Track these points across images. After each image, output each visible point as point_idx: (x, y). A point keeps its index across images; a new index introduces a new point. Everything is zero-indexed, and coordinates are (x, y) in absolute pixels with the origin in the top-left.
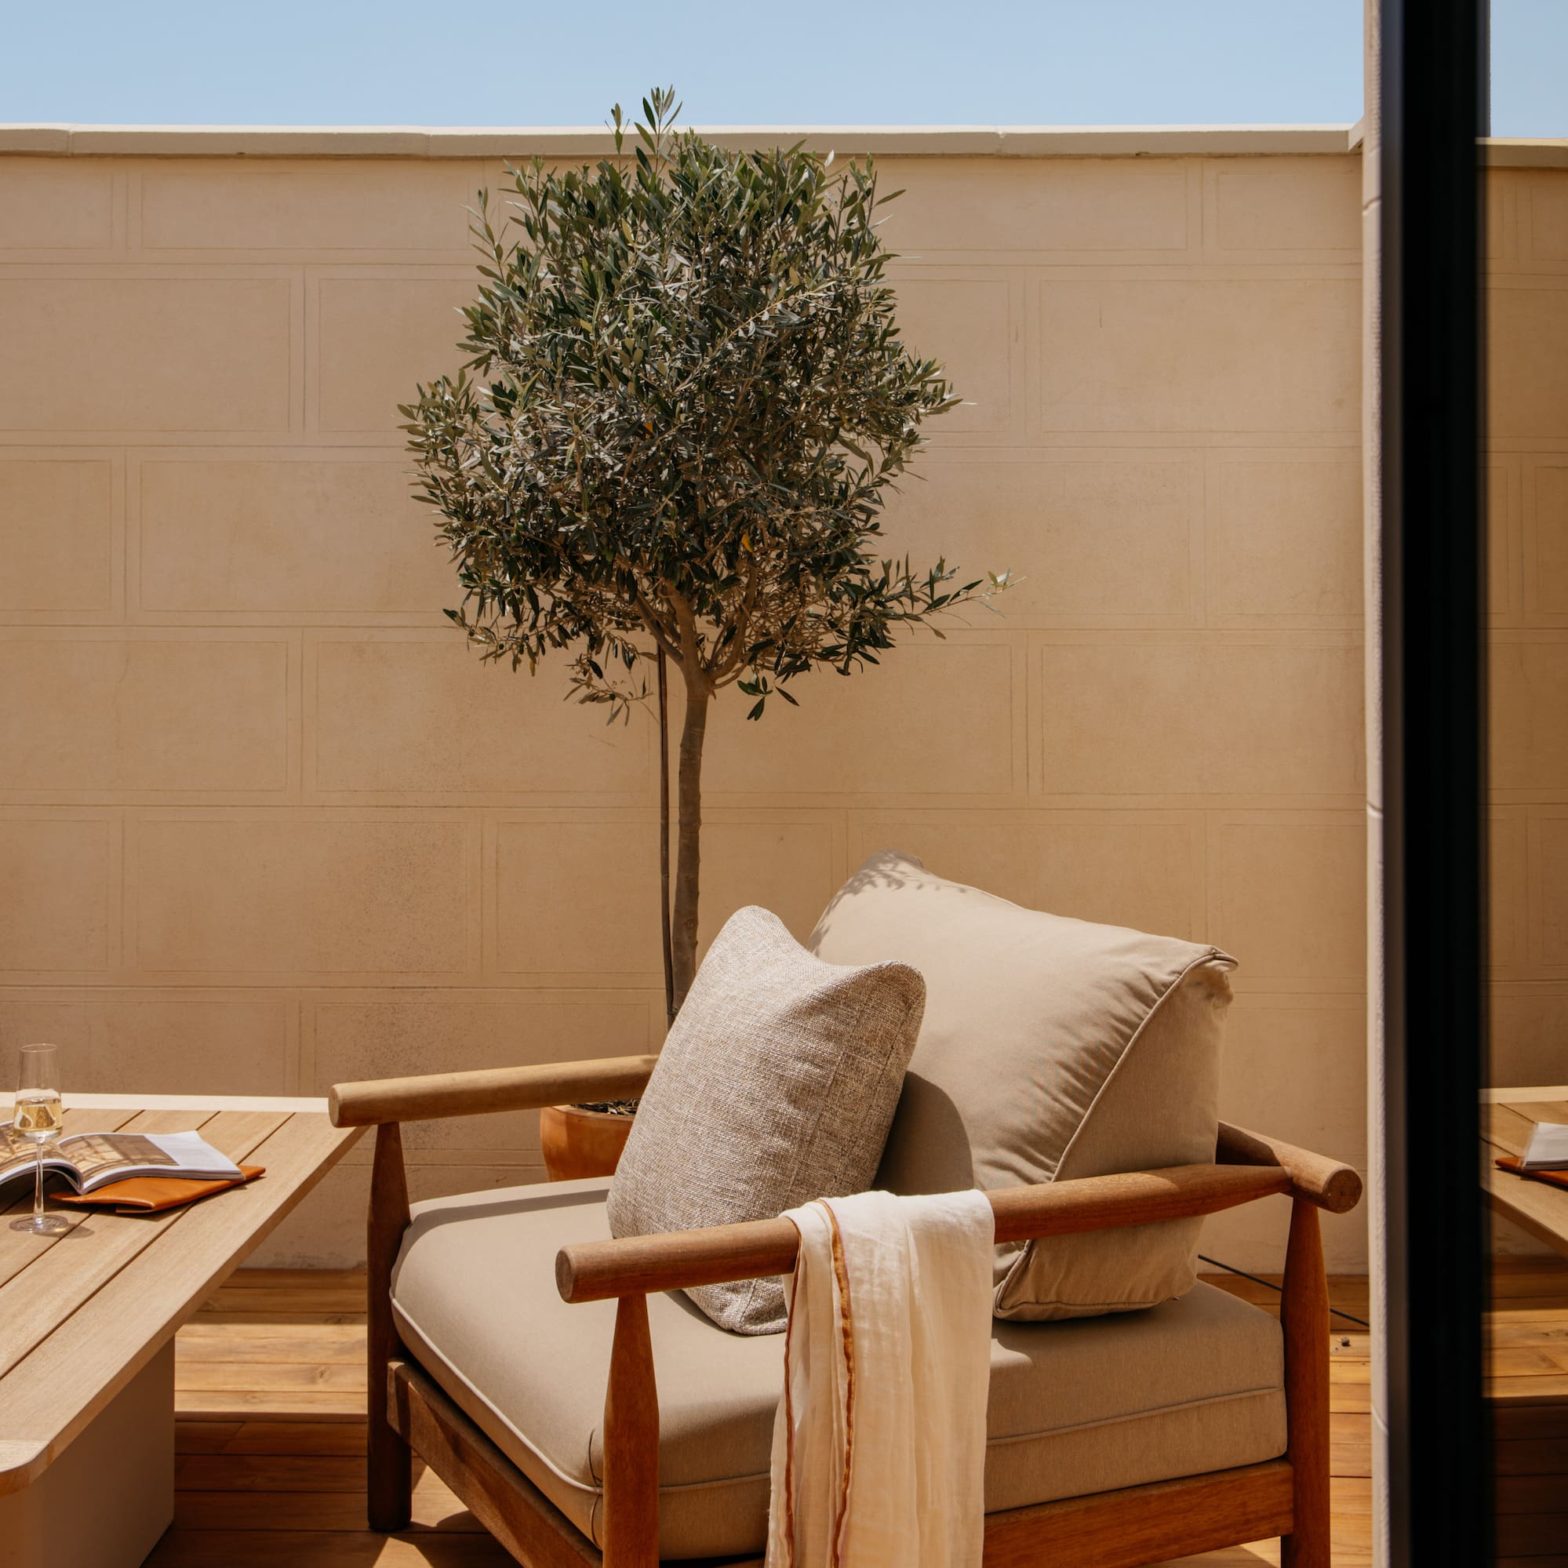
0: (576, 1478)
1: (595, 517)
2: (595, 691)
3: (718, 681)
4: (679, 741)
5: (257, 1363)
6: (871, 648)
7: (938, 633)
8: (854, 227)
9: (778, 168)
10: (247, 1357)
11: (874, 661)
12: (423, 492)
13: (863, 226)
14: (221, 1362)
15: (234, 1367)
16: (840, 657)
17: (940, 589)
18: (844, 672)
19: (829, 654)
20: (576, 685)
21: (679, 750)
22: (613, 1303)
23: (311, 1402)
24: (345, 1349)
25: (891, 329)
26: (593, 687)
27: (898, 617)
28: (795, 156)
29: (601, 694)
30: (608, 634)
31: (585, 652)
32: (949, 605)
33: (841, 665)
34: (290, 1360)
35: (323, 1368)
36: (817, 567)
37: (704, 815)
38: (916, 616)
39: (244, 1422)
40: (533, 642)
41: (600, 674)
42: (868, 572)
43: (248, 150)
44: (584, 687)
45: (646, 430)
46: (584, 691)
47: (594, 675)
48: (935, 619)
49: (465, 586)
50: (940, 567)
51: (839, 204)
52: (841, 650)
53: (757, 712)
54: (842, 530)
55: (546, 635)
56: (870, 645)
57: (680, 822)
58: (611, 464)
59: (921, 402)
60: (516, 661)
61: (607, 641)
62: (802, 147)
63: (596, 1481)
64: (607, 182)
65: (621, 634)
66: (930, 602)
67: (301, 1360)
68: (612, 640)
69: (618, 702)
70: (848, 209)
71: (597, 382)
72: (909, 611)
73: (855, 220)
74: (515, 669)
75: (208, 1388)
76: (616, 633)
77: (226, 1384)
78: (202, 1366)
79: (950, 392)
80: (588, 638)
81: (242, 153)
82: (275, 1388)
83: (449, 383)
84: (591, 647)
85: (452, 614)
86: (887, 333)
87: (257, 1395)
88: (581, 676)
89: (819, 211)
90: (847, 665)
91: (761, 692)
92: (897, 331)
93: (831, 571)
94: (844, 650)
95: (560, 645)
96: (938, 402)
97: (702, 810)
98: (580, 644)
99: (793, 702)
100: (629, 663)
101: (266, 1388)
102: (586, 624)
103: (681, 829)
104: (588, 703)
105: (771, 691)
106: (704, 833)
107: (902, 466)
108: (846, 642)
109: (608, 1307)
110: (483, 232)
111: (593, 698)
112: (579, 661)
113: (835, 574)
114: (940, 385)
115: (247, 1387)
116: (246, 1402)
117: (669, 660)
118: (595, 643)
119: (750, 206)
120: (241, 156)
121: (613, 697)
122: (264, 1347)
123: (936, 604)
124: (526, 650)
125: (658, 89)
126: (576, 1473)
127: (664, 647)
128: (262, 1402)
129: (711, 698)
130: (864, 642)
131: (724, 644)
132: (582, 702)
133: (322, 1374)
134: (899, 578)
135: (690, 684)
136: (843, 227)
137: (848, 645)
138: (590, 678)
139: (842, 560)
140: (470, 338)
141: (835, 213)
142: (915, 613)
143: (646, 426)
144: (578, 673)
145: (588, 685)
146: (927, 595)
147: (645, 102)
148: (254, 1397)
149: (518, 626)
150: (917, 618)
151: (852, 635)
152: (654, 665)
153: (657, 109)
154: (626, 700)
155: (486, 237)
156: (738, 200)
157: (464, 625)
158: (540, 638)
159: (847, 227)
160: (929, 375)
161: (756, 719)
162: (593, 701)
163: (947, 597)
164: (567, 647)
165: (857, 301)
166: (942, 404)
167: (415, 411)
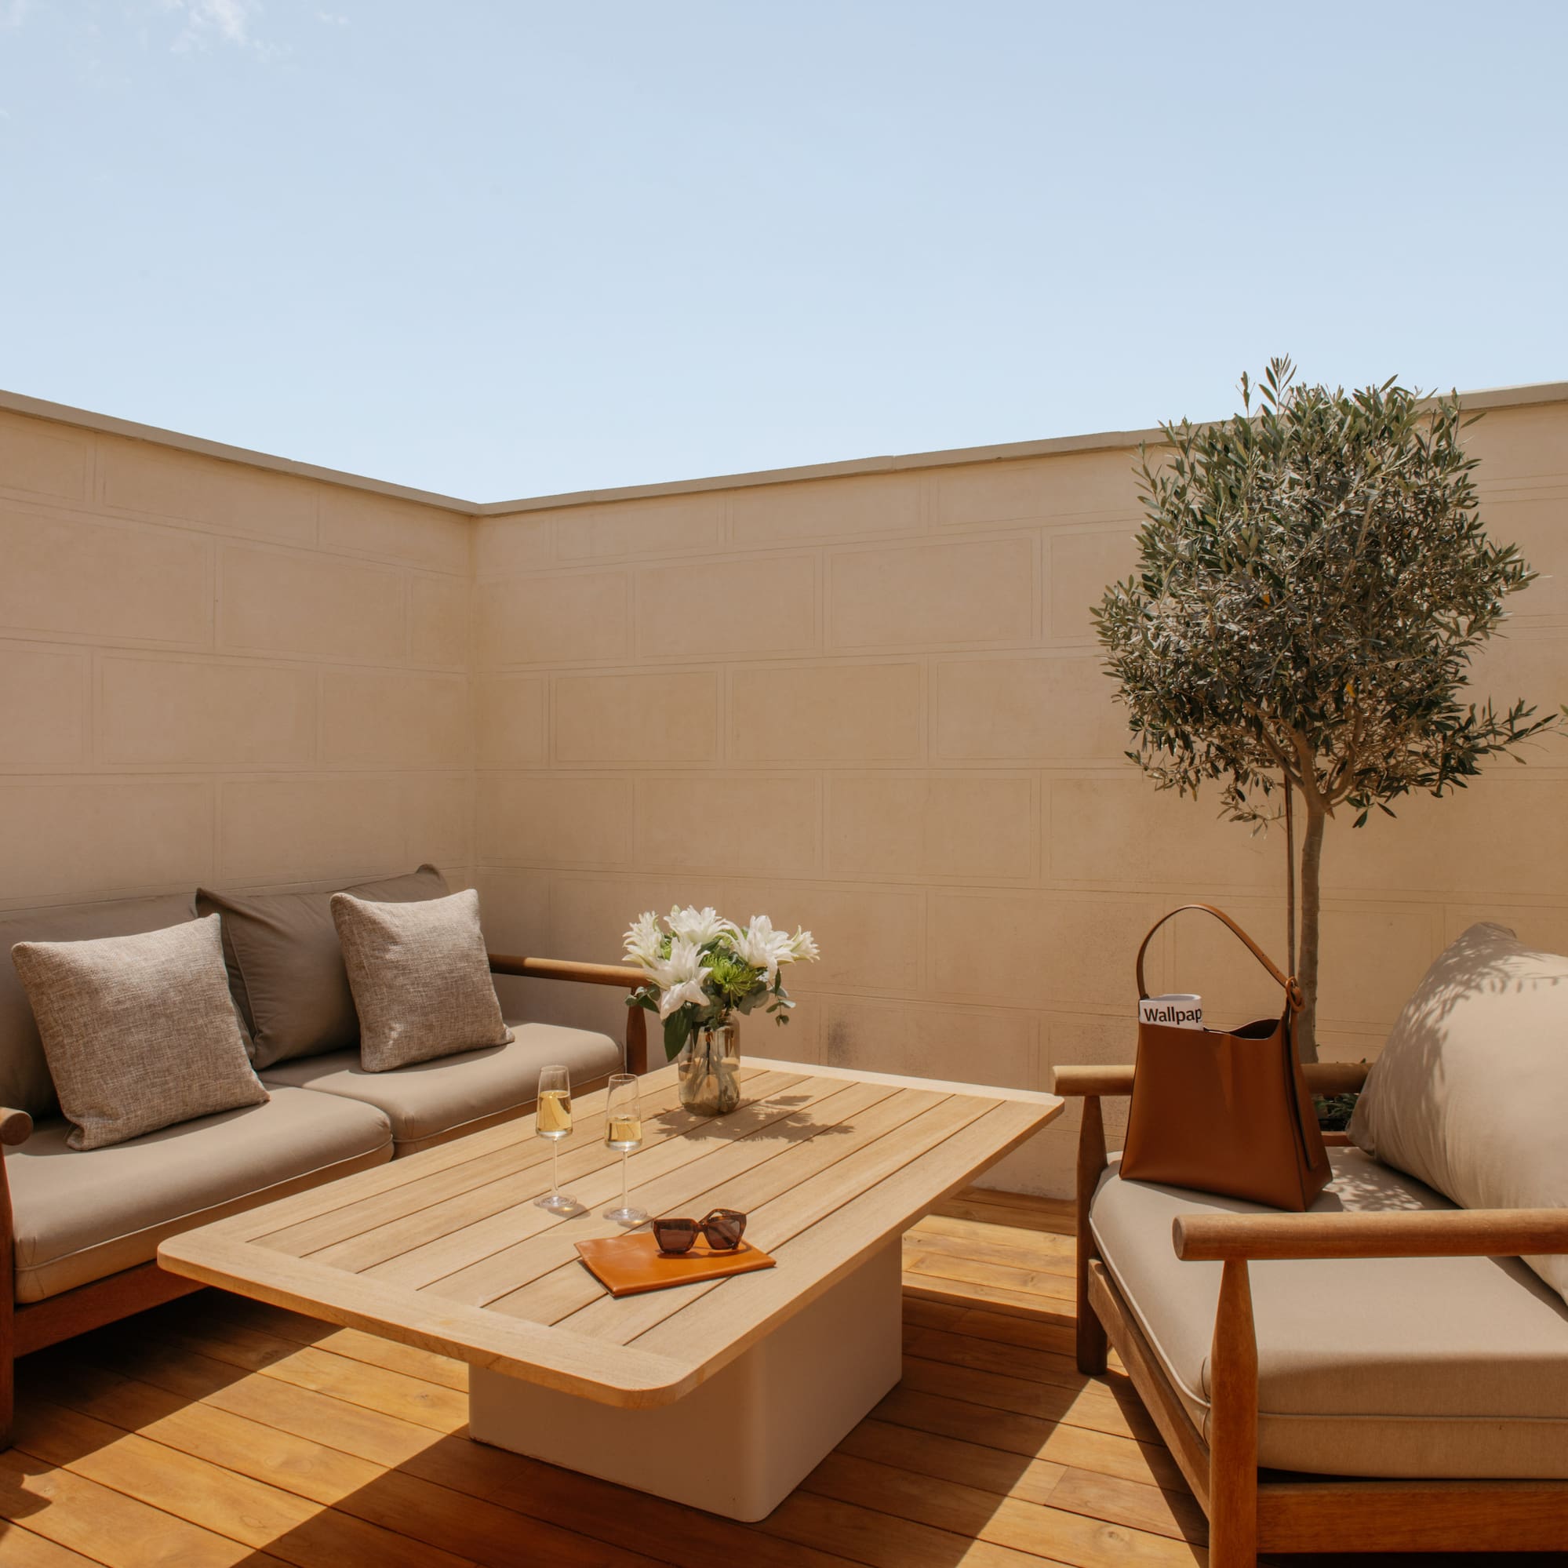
0: (1192, 1391)
1: (1225, 672)
2: (1240, 813)
3: (1333, 802)
4: (1302, 847)
5: (991, 1263)
6: (1460, 775)
7: (1519, 760)
8: (1441, 448)
9: (1375, 401)
10: (986, 1258)
11: (1463, 785)
12: (1111, 669)
13: (1449, 445)
14: (967, 1259)
15: (975, 1265)
16: (1434, 783)
17: (1520, 724)
18: (1437, 794)
19: (1424, 780)
20: (1226, 807)
21: (1301, 853)
22: (1220, 1265)
23: (1020, 1300)
24: (1056, 1262)
25: (1477, 523)
26: (1240, 809)
27: (1484, 751)
28: (1388, 390)
29: (1246, 815)
30: (1252, 770)
31: (1232, 782)
32: (1527, 736)
33: (1434, 789)
34: (1014, 1265)
35: (1034, 1274)
36: (1413, 709)
37: (1322, 904)
38: (1498, 746)
39: (970, 1308)
40: (1192, 775)
41: (1243, 798)
42: (1459, 718)
43: (1003, 455)
44: (1233, 809)
45: (1264, 603)
46: (1232, 813)
47: (1240, 801)
48: (1514, 747)
49: (1133, 730)
50: (1519, 708)
51: (1429, 432)
52: (1434, 777)
53: (1360, 822)
54: (1435, 679)
55: (1201, 769)
56: (1459, 772)
57: (1303, 908)
58: (1236, 630)
59: (1502, 579)
60: (1182, 790)
61: (1251, 776)
62: (1394, 382)
63: (1207, 1398)
64: (1240, 432)
65: (1262, 770)
66: (1510, 734)
67: (1021, 1266)
68: (1255, 774)
69: (1259, 821)
70: (1437, 435)
71: (1224, 567)
72: (1492, 743)
73: (1443, 443)
74: (1181, 796)
75: (952, 1277)
76: (1257, 770)
77: (966, 1277)
78: (956, 1260)
79: (1528, 570)
80: (1233, 772)
81: (999, 458)
82: (998, 1285)
83: (1121, 586)
84: (1237, 779)
85: (1130, 755)
86: (1472, 527)
87: (984, 1288)
88: (1229, 800)
89: (1413, 438)
90: (1439, 789)
91: (1364, 806)
92: (1480, 525)
93: (1424, 713)
94: (1435, 777)
95: (1212, 776)
96: (1517, 580)
97: (1320, 900)
98: (1228, 777)
99: (1392, 814)
100: (1267, 790)
101: (992, 1284)
102: (1232, 762)
103: (1304, 914)
104: (1236, 822)
105: (1373, 804)
106: (1321, 917)
107: (1487, 633)
108: (1438, 770)
109: (1217, 1267)
110: (1143, 473)
111: (1240, 818)
112: (1228, 791)
113: (1427, 714)
114: (1518, 565)
115: (978, 1281)
116: (976, 1292)
117: (1294, 786)
118: (1241, 777)
119: (1351, 428)
120: (999, 460)
121: (1255, 817)
122: (998, 1251)
123: (1516, 736)
124: (1186, 782)
125: (1277, 360)
126: (1195, 1390)
127: (1289, 777)
128: (986, 1294)
129: (1327, 817)
130: (1454, 770)
131: (1338, 773)
132: (1232, 820)
133: (1032, 1279)
134: (1485, 720)
135: (1310, 804)
136: (1433, 449)
137: (1440, 773)
138: (1237, 803)
139: (1432, 704)
140: (1143, 558)
141: (1425, 440)
142: (1497, 744)
143: (1264, 599)
144: (1226, 798)
145: (1236, 808)
146: (1508, 729)
147: (1268, 371)
148: (982, 1290)
149: (1180, 763)
150: (1499, 748)
151: (1444, 765)
152: (1283, 791)
153: (1277, 372)
154: (1264, 819)
155: (1144, 475)
156: (1341, 425)
157: (1139, 762)
158: (1198, 772)
159: (1436, 448)
160: (1510, 556)
161: (1360, 827)
162: (1239, 819)
163: (1526, 730)
164: (1217, 778)
165: (1445, 501)
166: (1521, 580)
167: (1103, 613)
